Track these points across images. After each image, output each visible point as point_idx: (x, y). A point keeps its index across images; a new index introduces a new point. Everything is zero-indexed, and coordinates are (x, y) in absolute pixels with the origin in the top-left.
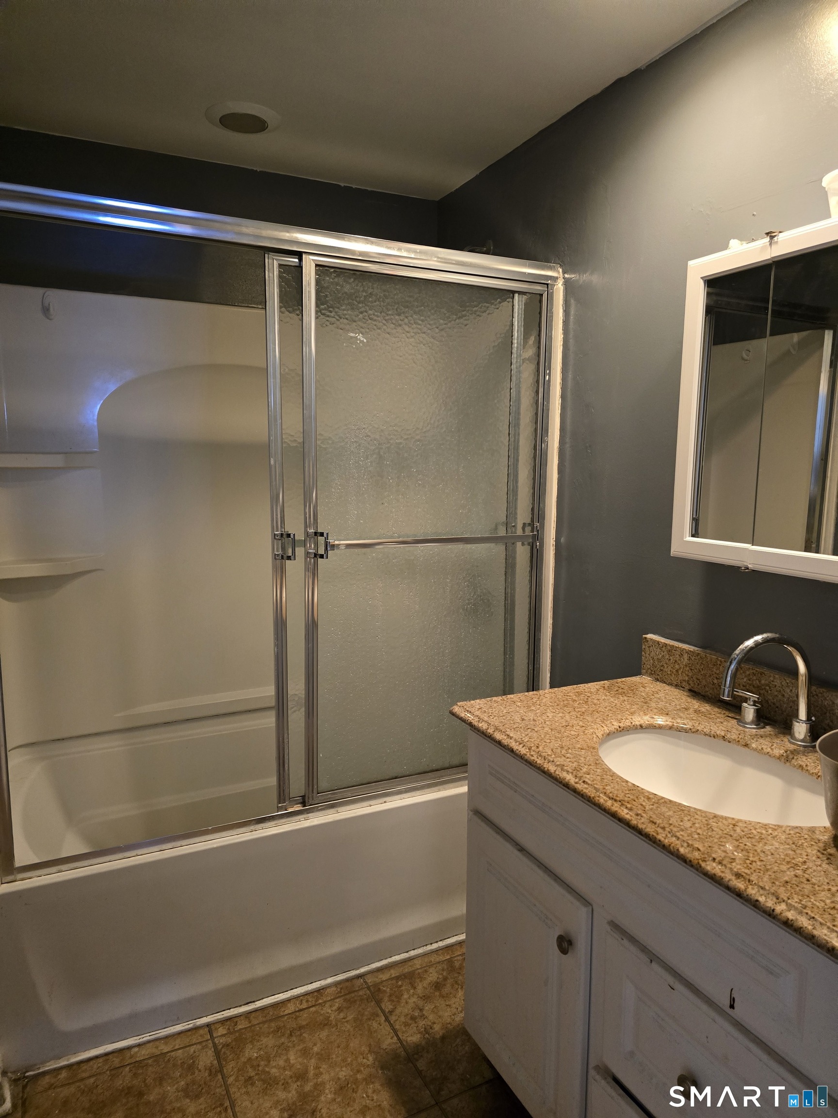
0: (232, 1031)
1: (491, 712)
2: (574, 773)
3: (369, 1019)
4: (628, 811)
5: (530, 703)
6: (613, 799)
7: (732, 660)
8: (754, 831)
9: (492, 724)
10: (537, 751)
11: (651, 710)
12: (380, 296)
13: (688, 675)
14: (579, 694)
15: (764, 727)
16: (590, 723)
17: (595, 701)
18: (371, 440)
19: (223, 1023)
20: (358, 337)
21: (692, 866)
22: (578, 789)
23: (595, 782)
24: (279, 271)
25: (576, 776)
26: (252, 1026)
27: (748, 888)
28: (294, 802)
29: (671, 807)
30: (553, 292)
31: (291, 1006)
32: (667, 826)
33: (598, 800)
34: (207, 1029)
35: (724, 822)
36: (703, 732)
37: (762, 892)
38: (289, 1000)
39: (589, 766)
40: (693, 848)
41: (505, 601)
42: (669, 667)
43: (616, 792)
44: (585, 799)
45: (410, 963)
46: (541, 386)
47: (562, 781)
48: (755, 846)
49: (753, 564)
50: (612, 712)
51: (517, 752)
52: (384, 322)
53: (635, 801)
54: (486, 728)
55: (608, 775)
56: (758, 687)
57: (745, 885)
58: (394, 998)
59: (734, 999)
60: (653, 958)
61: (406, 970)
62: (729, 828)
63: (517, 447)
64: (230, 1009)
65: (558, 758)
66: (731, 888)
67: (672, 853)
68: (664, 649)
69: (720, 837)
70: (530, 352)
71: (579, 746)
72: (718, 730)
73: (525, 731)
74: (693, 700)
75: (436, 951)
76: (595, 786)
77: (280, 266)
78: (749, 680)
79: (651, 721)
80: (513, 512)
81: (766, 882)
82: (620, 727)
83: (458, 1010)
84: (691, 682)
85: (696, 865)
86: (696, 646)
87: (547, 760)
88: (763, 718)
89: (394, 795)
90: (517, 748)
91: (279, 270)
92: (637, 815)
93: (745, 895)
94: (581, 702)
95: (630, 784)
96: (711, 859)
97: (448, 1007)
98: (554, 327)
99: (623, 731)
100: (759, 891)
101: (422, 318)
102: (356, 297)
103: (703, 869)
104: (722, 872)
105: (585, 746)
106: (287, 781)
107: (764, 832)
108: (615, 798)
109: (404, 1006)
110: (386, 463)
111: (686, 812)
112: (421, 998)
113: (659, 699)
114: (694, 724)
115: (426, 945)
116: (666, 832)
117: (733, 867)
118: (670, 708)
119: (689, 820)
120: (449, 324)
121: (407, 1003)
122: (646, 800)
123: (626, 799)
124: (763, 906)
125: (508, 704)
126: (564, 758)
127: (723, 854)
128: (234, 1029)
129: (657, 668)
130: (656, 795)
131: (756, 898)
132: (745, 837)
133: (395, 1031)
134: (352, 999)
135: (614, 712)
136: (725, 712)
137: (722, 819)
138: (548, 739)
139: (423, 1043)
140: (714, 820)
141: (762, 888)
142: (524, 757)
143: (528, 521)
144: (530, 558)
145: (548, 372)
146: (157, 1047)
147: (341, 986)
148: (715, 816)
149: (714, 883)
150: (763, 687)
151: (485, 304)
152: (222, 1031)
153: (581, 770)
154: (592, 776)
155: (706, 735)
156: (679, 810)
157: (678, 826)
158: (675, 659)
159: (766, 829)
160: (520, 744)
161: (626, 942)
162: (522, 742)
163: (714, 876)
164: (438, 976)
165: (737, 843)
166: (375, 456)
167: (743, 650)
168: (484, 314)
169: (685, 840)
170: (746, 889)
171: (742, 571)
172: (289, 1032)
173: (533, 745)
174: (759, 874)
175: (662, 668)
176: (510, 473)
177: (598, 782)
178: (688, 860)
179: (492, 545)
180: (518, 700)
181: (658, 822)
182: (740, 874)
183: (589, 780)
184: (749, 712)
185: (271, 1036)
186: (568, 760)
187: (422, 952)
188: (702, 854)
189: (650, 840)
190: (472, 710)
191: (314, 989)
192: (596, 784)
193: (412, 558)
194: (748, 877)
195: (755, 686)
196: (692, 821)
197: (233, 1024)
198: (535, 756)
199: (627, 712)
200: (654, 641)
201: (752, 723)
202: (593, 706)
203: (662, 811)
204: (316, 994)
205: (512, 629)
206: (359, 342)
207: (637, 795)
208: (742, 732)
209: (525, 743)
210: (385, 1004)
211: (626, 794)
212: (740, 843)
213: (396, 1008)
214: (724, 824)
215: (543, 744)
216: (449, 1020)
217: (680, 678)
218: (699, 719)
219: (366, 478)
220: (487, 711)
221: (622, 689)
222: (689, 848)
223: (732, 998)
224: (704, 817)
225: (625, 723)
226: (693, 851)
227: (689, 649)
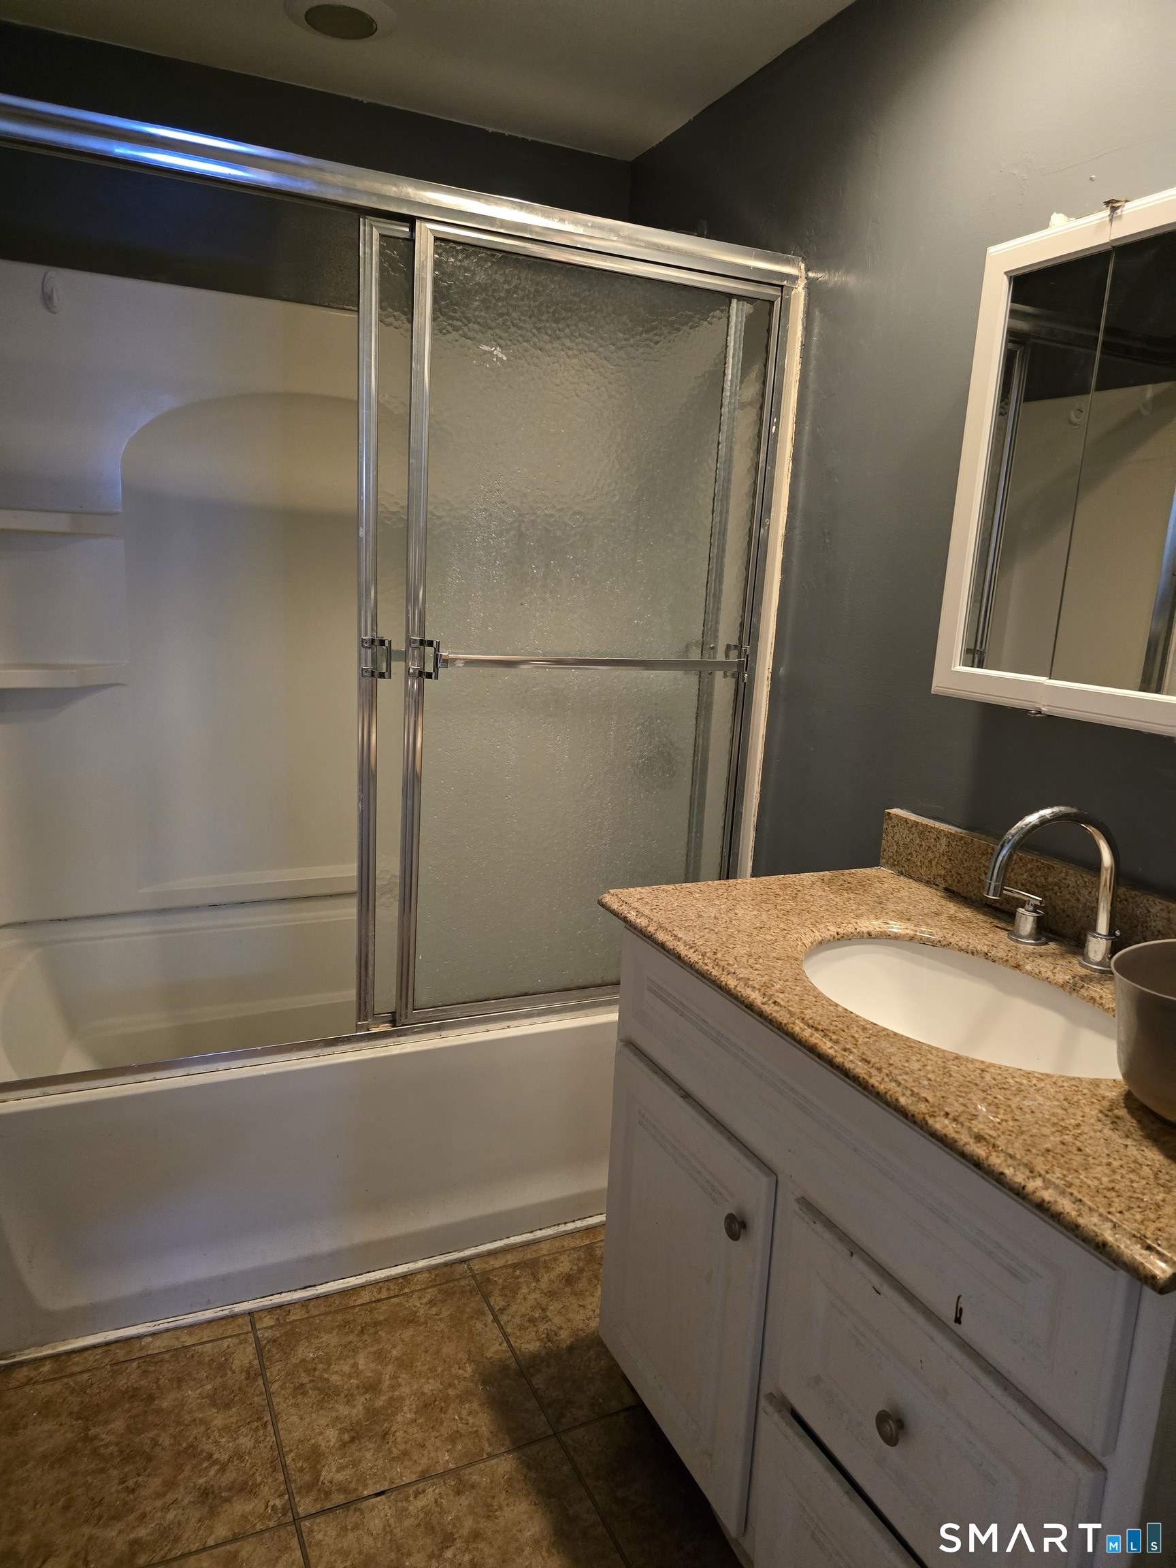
0: (282, 1322)
1: (656, 904)
2: (763, 990)
3: (472, 1318)
4: (832, 1045)
5: (713, 895)
6: (813, 1027)
7: (1004, 843)
8: (1010, 1081)
9: (654, 920)
10: (714, 959)
11: (887, 913)
12: (529, 291)
13: (945, 868)
14: (785, 887)
15: (1046, 943)
16: (796, 925)
17: (808, 898)
18: (508, 508)
19: (270, 1312)
20: (495, 353)
21: (915, 1123)
22: (766, 1011)
23: (791, 1003)
24: (380, 245)
25: (764, 994)
26: (310, 1317)
27: (991, 1155)
28: (378, 1019)
29: (895, 1043)
30: (790, 298)
31: (366, 1294)
32: (884, 1066)
33: (792, 1028)
34: (247, 1319)
35: (970, 1065)
36: (957, 947)
37: (1010, 1161)
38: (363, 1286)
39: (785, 981)
40: (919, 1098)
41: (694, 756)
42: (920, 857)
43: (818, 1018)
44: (774, 1026)
45: (535, 1248)
46: (763, 443)
47: (744, 1001)
48: (1009, 1099)
49: (1048, 706)
50: (829, 913)
51: (686, 958)
52: (534, 331)
53: (844, 1031)
54: (646, 925)
55: (810, 995)
56: (1043, 886)
57: (987, 1151)
58: (507, 1292)
59: (961, 1310)
60: (855, 1249)
61: (529, 1256)
62: (975, 1073)
63: (724, 530)
64: (280, 1293)
65: (742, 970)
66: (967, 1156)
67: (888, 1104)
68: (913, 830)
69: (960, 1086)
70: (751, 391)
71: (775, 955)
72: (979, 944)
73: (700, 932)
74: (948, 903)
75: (572, 1233)
76: (790, 1008)
77: (382, 236)
78: (1031, 877)
79: (885, 928)
80: (713, 628)
81: (1017, 1149)
82: (838, 934)
83: (596, 1314)
84: (948, 878)
85: (921, 1121)
86: (959, 827)
87: (726, 971)
88: (1045, 930)
89: (522, 1019)
90: (686, 953)
91: (380, 243)
92: (845, 1050)
93: (986, 1165)
94: (787, 897)
95: (840, 1009)
96: (942, 1113)
97: (581, 1308)
98: (789, 352)
99: (842, 939)
100: (1006, 1161)
101: (592, 328)
102: (494, 291)
103: (931, 1127)
104: (957, 1132)
105: (783, 956)
106: (370, 991)
107: (1025, 1082)
108: (815, 1025)
109: (521, 1303)
110: (530, 545)
111: (915, 1049)
112: (546, 1294)
113: (900, 899)
114: (946, 934)
115: (559, 1224)
116: (883, 1075)
117: (973, 1126)
118: (914, 911)
119: (918, 1061)
120: (632, 341)
121: (525, 1299)
122: (860, 1031)
123: (832, 1028)
124: (1009, 1182)
125: (681, 895)
126: (751, 970)
127: (961, 1108)
128: (285, 1320)
129: (902, 856)
130: (875, 1024)
131: (1001, 1170)
132: (996, 1087)
133: (506, 1335)
134: (449, 1291)
135: (832, 912)
136: (992, 920)
137: (967, 1062)
138: (731, 944)
139: (543, 1353)
140: (954, 1062)
141: (1011, 1157)
142: (694, 966)
143: (735, 642)
144: (733, 696)
145: (775, 420)
146: (178, 1339)
147: (437, 1272)
148: (957, 1058)
149: (945, 1148)
150: (1050, 887)
151: (687, 312)
152: (268, 1321)
153: (773, 986)
154: (787, 995)
155: (961, 950)
156: (905, 1046)
157: (901, 1067)
158: (928, 844)
159: (1029, 1078)
160: (691, 948)
161: (819, 1227)
162: (694, 945)
163: (944, 1138)
164: (571, 1267)
165: (984, 1095)
166: (512, 533)
167: (1022, 828)
168: (685, 328)
169: (908, 1086)
170: (988, 1156)
171: (1032, 715)
172: (359, 1328)
173: (708, 950)
174: (1009, 1137)
175: (909, 857)
176: (712, 568)
177: (794, 1004)
178: (909, 1114)
179: (679, 674)
180: (697, 891)
181: (873, 1060)
182: (982, 1136)
183: (783, 1000)
184: (1027, 921)
185: (335, 1333)
186: (757, 972)
187: (552, 1233)
188: (931, 1107)
189: (860, 1084)
190: (630, 901)
191: (398, 1274)
192: (792, 1006)
193: (562, 686)
194: (992, 1140)
195: (1039, 885)
196: (923, 1062)
197: (284, 1314)
198: (710, 965)
199: (852, 914)
200: (900, 818)
201: (1029, 936)
202: (804, 903)
203: (882, 1046)
204: (401, 1280)
205: (703, 795)
206: (495, 359)
207: (849, 1024)
208: (1013, 948)
209: (697, 947)
210: (495, 1299)
211: (833, 1021)
212: (988, 1094)
213: (509, 1305)
214: (968, 1068)
215: (723, 950)
216: (581, 1326)
217: (934, 871)
218: (954, 928)
219: (499, 564)
220: (650, 902)
221: (849, 883)
222: (913, 1099)
223: (959, 1308)
224: (941, 1058)
225: (847, 928)
226: (918, 1102)
227: (950, 831)
